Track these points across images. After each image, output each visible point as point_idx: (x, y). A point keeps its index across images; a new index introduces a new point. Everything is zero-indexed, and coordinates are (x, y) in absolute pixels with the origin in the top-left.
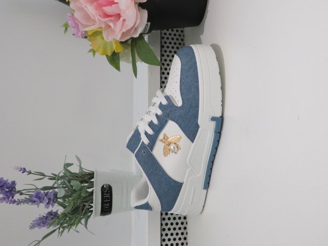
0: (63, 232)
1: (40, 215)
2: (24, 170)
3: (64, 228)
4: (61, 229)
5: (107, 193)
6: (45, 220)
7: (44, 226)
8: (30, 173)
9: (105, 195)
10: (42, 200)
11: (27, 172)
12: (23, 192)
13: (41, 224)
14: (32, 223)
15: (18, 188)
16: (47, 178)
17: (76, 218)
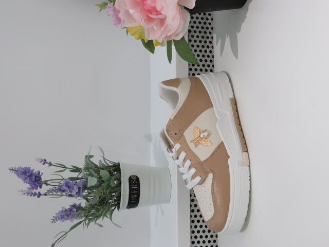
0: (88, 224)
1: (62, 208)
2: (45, 162)
3: (90, 220)
4: (87, 221)
5: (135, 184)
6: (69, 212)
7: (68, 219)
8: (50, 164)
9: (133, 186)
10: (71, 189)
11: (48, 163)
12: (49, 182)
13: (66, 216)
14: (55, 216)
15: (43, 178)
16: (68, 170)
17: (104, 210)
